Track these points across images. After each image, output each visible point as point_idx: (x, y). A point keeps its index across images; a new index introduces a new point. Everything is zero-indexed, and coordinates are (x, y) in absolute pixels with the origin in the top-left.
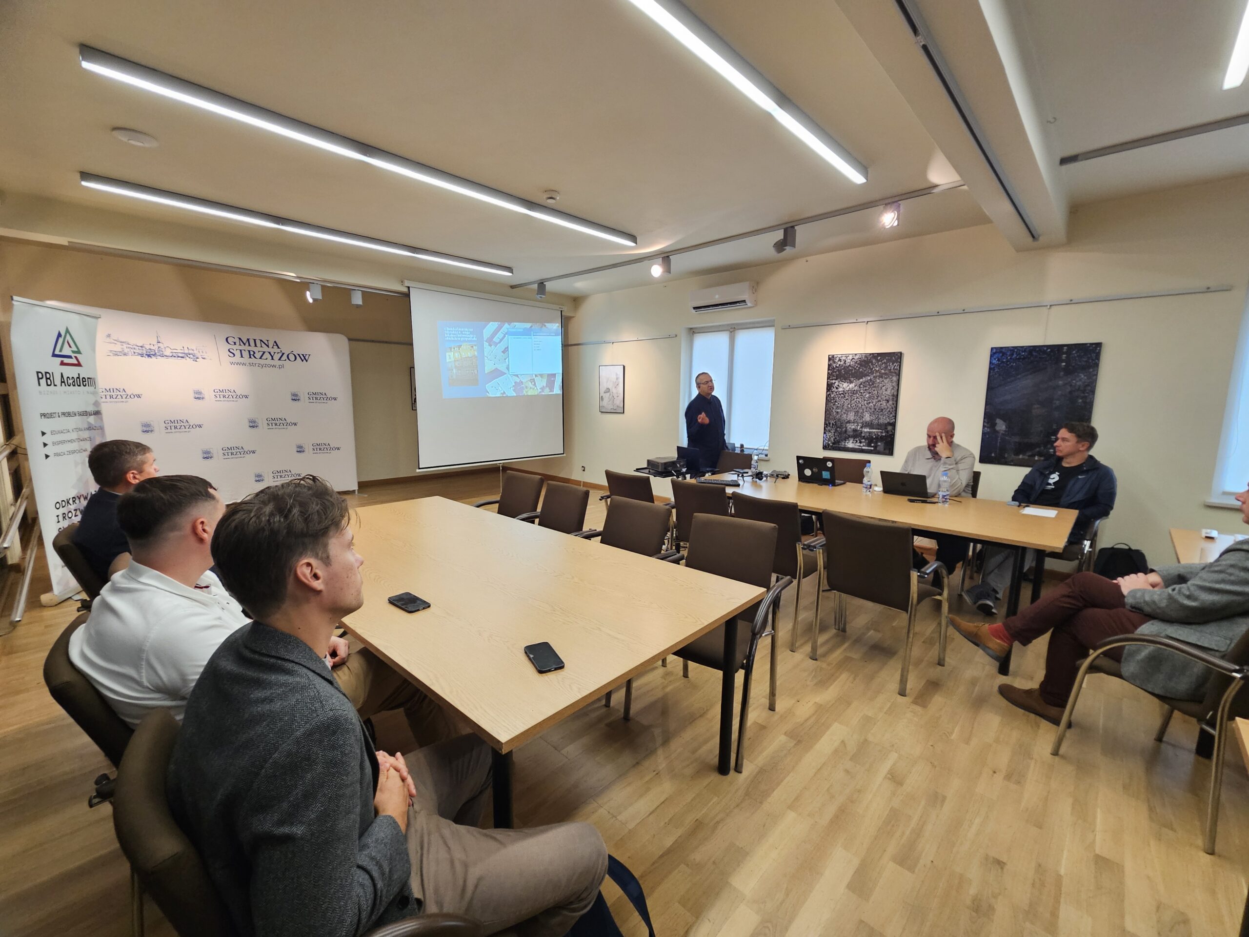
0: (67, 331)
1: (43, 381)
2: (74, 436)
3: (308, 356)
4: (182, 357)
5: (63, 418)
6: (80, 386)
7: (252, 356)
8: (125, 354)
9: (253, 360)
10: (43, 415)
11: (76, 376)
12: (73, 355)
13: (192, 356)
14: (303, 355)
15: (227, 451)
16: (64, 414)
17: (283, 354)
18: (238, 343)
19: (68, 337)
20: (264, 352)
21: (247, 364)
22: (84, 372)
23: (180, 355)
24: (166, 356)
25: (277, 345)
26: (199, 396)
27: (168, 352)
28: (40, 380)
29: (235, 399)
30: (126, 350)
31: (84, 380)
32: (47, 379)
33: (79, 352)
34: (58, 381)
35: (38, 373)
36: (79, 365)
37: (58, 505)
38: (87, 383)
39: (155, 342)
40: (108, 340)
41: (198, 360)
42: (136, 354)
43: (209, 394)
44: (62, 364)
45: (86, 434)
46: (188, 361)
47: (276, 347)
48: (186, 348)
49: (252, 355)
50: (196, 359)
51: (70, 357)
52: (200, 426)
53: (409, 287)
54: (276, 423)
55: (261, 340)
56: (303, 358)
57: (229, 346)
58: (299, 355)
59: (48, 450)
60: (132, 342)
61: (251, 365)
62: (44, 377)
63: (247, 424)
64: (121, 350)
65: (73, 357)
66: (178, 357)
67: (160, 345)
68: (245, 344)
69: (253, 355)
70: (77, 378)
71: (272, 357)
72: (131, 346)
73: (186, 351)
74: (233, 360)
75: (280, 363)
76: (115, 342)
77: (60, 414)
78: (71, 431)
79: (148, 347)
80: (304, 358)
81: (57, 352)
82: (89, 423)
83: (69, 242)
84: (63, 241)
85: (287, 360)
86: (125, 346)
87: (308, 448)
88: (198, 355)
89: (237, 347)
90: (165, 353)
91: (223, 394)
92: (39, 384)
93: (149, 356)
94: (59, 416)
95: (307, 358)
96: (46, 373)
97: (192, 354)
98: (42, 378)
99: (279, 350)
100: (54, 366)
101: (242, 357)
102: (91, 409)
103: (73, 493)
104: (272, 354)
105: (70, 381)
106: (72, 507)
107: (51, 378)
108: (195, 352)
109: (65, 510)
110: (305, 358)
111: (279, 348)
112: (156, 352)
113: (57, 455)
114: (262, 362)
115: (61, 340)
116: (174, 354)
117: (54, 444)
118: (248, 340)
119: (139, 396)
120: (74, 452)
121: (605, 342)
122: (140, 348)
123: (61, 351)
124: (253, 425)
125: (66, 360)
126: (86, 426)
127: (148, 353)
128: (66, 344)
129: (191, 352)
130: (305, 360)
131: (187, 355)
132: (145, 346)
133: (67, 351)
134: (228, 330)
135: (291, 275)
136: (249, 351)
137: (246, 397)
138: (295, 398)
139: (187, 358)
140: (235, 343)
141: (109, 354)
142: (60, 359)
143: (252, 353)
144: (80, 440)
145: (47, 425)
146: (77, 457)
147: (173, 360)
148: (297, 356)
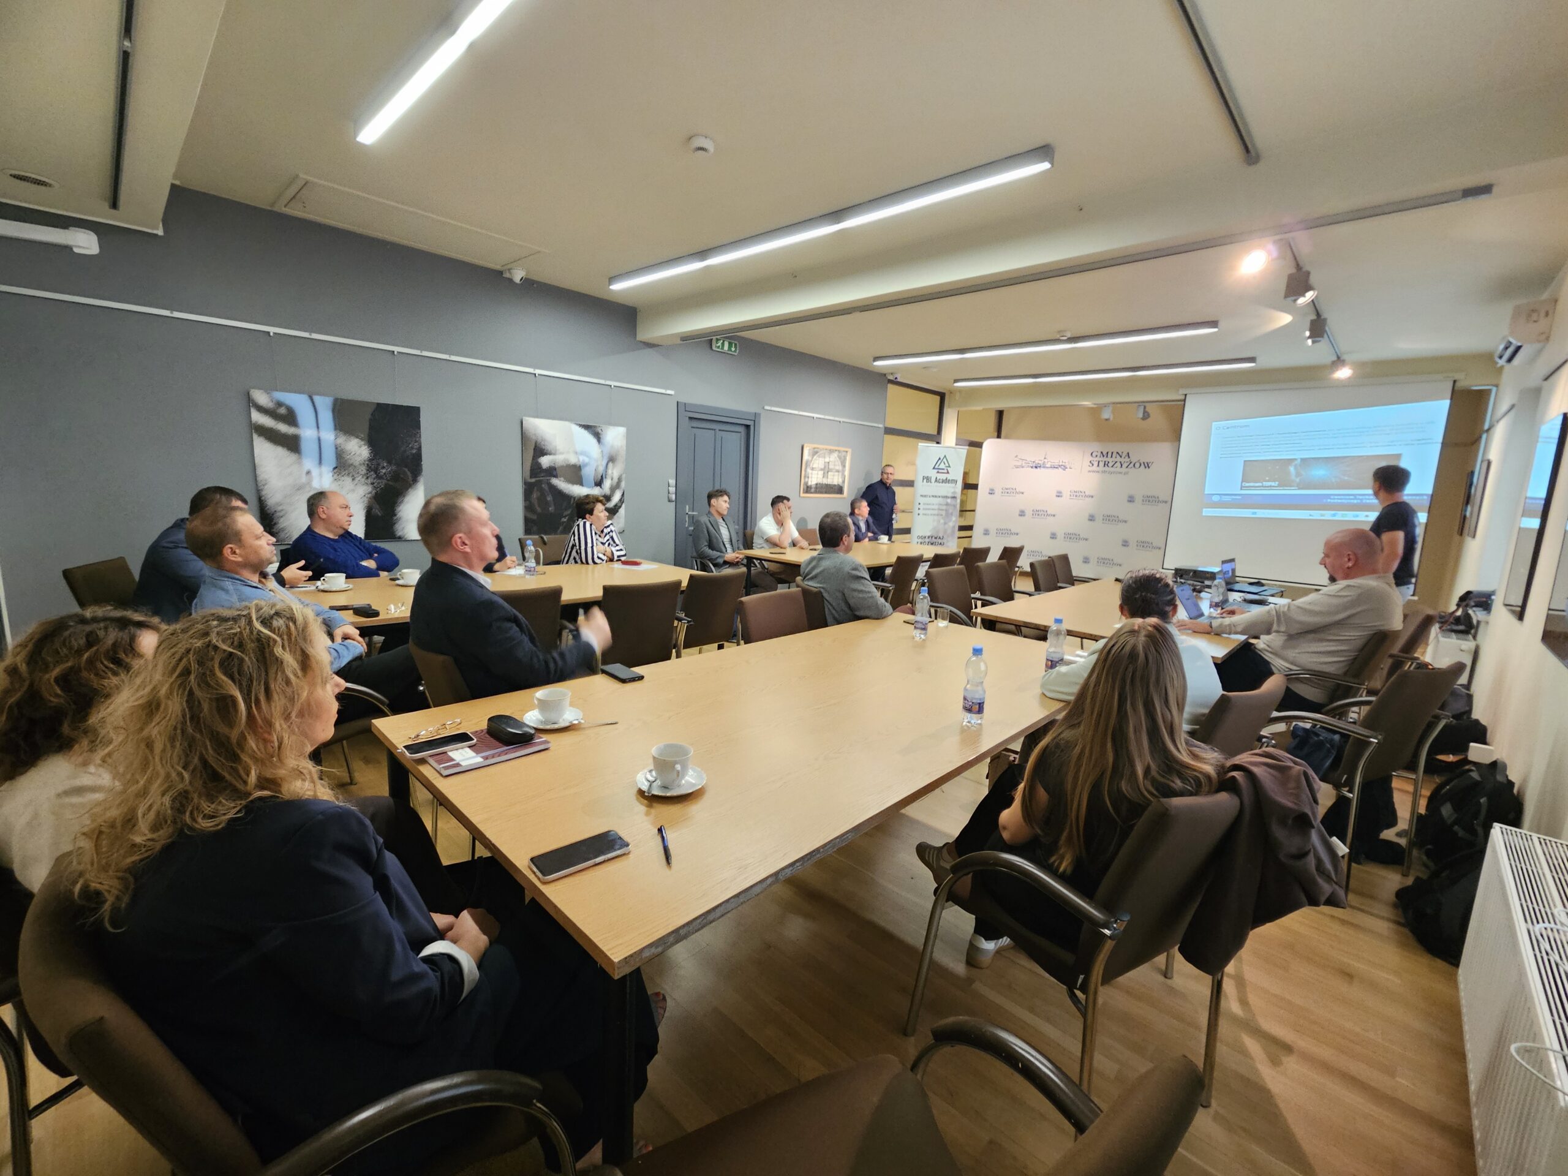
0: (945, 456)
1: (925, 480)
2: (936, 507)
3: (1150, 463)
5: (932, 498)
6: (946, 483)
7: (1106, 466)
9: (1106, 468)
10: (922, 496)
11: (944, 478)
12: (946, 468)
14: (1146, 462)
16: (933, 496)
17: (1131, 462)
18: (1099, 456)
19: (945, 460)
20: (1117, 462)
21: (1101, 472)
22: (950, 477)
29: (1083, 498)
33: (949, 466)
34: (933, 480)
35: (923, 476)
36: (948, 473)
37: (919, 537)
38: (950, 482)
43: (1066, 494)
44: (938, 472)
45: (944, 507)
47: (1127, 457)
49: (1106, 464)
50: (1065, 468)
52: (1054, 516)
53: (1187, 395)
54: (1109, 519)
55: (1117, 452)
57: (1091, 459)
58: (1143, 462)
59: (920, 512)
61: (1104, 472)
62: (928, 479)
63: (1087, 518)
67: (1046, 460)
68: (1104, 456)
71: (1122, 465)
74: (1091, 469)
75: (1127, 470)
78: (935, 504)
80: (1147, 466)
81: (936, 467)
82: (947, 502)
85: (1133, 467)
89: (1098, 459)
91: (1076, 494)
93: (1036, 467)
94: (930, 497)
95: (1149, 465)
96: (927, 476)
99: (1129, 460)
100: (933, 474)
101: (1099, 466)
102: (950, 495)
103: (929, 534)
104: (1123, 463)
105: (941, 481)
106: (927, 540)
109: (923, 541)
111: (1129, 457)
113: (923, 514)
114: (1112, 469)
115: (939, 462)
117: (924, 509)
118: (1108, 453)
120: (934, 515)
124: (1092, 518)
125: (940, 471)
126: (945, 503)
128: (942, 463)
133: (942, 466)
134: (1097, 447)
135: (1087, 403)
136: (1105, 462)
137: (1092, 497)
138: (1131, 499)
140: (1097, 456)
142: (936, 471)
144: (939, 509)
145: (922, 500)
146: (936, 517)
147: (1050, 470)
148: (1142, 464)
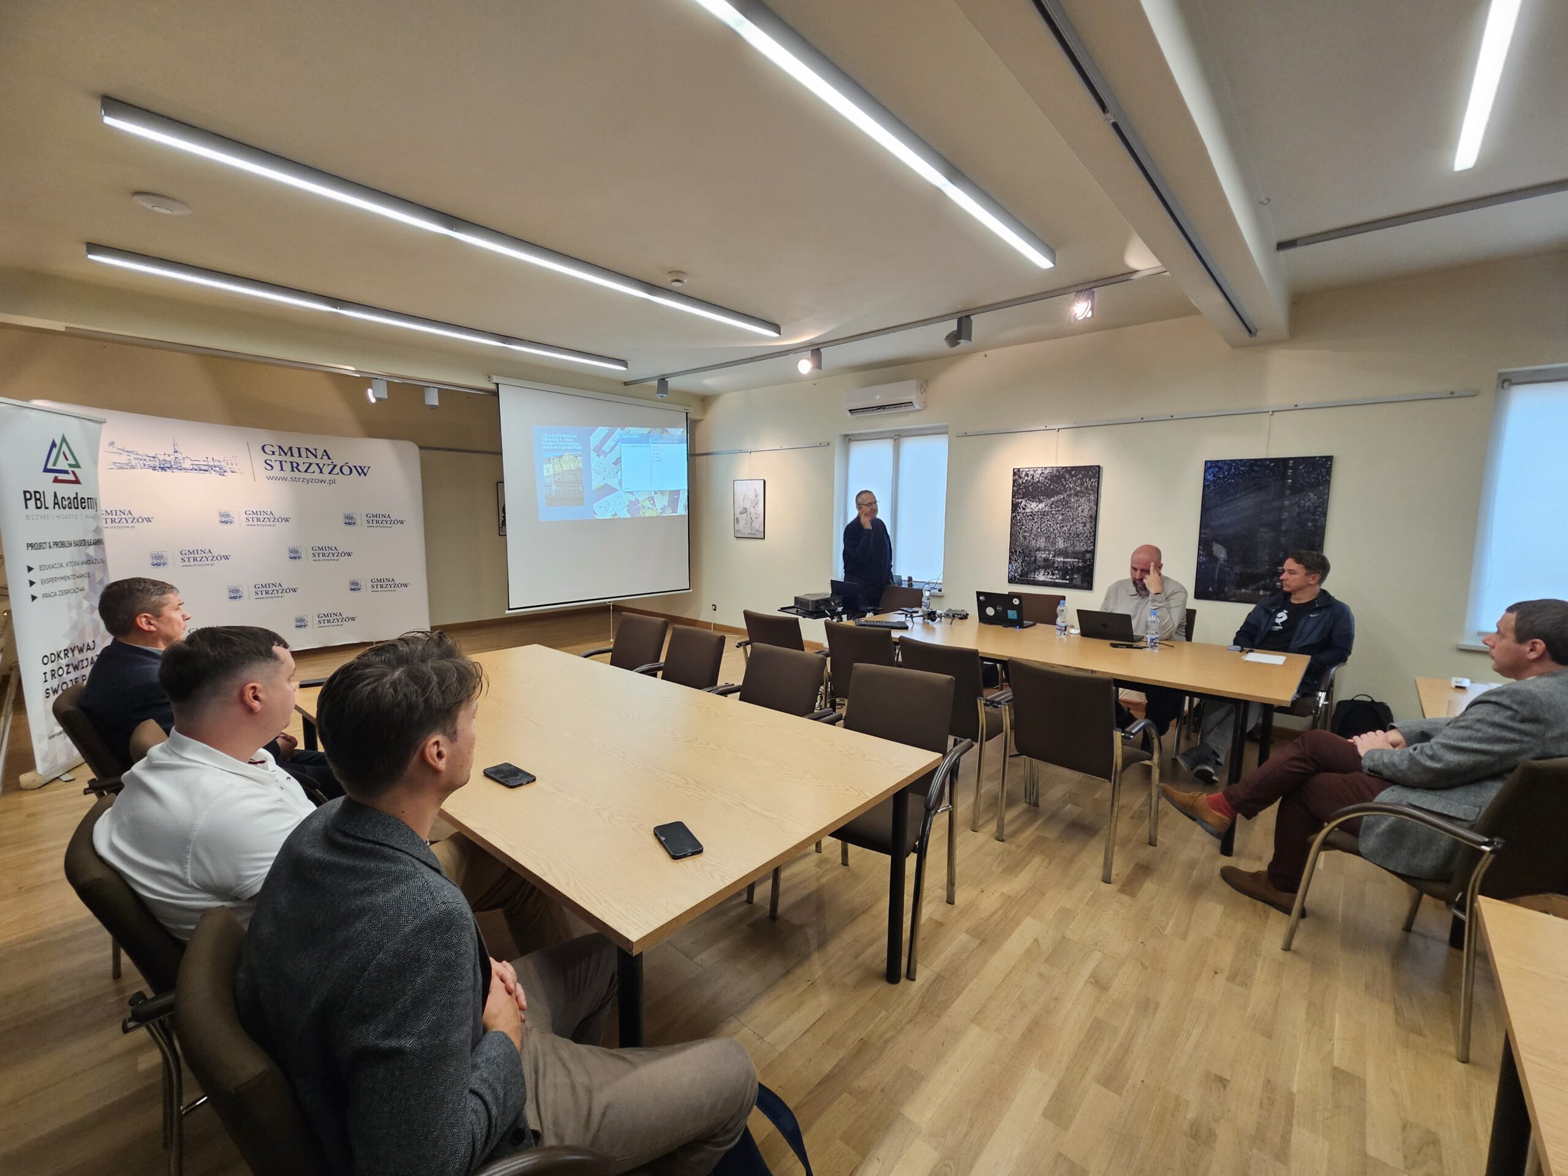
0: (64, 440)
1: (31, 503)
2: (68, 571)
3: (366, 468)
4: (205, 470)
5: (56, 550)
6: (77, 508)
7: (295, 469)
8: (133, 467)
9: (296, 474)
10: (31, 546)
11: (72, 496)
12: (70, 470)
13: (217, 469)
14: (360, 467)
15: (260, 589)
16: (56, 544)
17: (335, 466)
18: (277, 453)
19: (64, 448)
20: (311, 464)
21: (289, 479)
22: (82, 491)
23: (203, 468)
24: (185, 469)
25: (327, 455)
26: (226, 519)
27: (187, 464)
28: (28, 502)
29: (271, 523)
30: (134, 462)
31: (83, 501)
32: (36, 500)
33: (77, 466)
34: (50, 502)
35: (25, 492)
36: (77, 482)
37: (46, 659)
38: (86, 504)
39: (171, 452)
40: (111, 449)
41: (225, 474)
42: (147, 466)
43: (239, 517)
44: (56, 480)
45: (84, 569)
46: (213, 476)
48: (210, 459)
49: (295, 467)
50: (223, 473)
51: (66, 472)
52: (227, 558)
53: (497, 384)
54: (324, 553)
55: (307, 449)
56: (360, 471)
57: (266, 457)
58: (355, 467)
59: (34, 590)
60: (141, 452)
61: (294, 479)
62: (33, 498)
63: (287, 554)
64: (127, 462)
65: (71, 472)
66: (201, 470)
67: (177, 455)
68: (286, 454)
69: (297, 468)
70: (75, 498)
71: (321, 470)
72: (140, 457)
73: (211, 463)
74: (271, 473)
75: (331, 477)
76: (120, 451)
77: (52, 544)
78: (64, 565)
79: (162, 458)
81: (50, 466)
82: (87, 554)
83: (66, 327)
84: (59, 326)
85: (340, 473)
86: (132, 457)
87: (366, 585)
88: (227, 468)
89: (276, 457)
90: (184, 466)
91: (257, 517)
92: (27, 507)
93: (163, 469)
94: (50, 547)
95: (365, 471)
96: (36, 492)
97: (218, 467)
98: (30, 499)
99: (329, 462)
100: (45, 484)
101: (282, 470)
102: (90, 537)
103: (65, 644)
104: (321, 466)
105: (66, 503)
106: (64, 662)
107: (42, 499)
108: (223, 464)
109: (54, 666)
110: (363, 472)
111: (329, 458)
112: (173, 464)
113: (45, 595)
114: (307, 476)
115: (55, 451)
116: (195, 467)
117: (43, 582)
118: (290, 448)
119: (149, 520)
120: (68, 592)
121: (741, 451)
122: (152, 459)
123: (54, 464)
124: (295, 555)
125: (61, 476)
126: (85, 559)
127: (162, 466)
128: (61, 456)
129: (216, 463)
130: (363, 474)
131: (212, 467)
132: (158, 456)
133: (62, 464)
134: (265, 436)
135: (349, 369)
136: (292, 463)
137: (287, 520)
138: (350, 521)
139: (212, 471)
140: (273, 453)
141: (112, 467)
142: (54, 475)
143: (295, 465)
144: (75, 576)
145: (35, 558)
146: (72, 598)
147: (193, 474)
148: (353, 469)
